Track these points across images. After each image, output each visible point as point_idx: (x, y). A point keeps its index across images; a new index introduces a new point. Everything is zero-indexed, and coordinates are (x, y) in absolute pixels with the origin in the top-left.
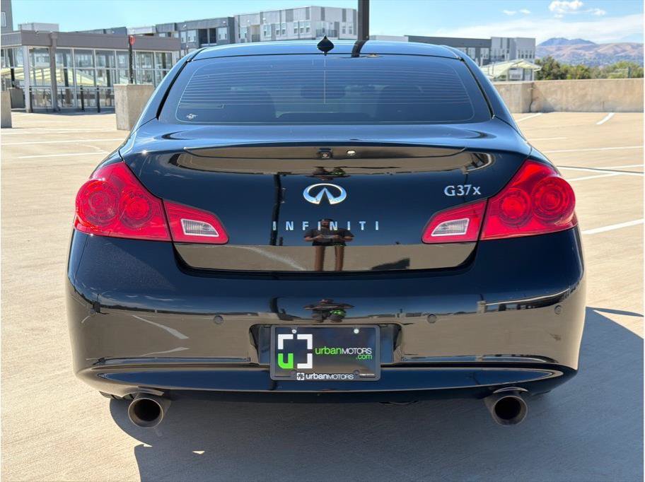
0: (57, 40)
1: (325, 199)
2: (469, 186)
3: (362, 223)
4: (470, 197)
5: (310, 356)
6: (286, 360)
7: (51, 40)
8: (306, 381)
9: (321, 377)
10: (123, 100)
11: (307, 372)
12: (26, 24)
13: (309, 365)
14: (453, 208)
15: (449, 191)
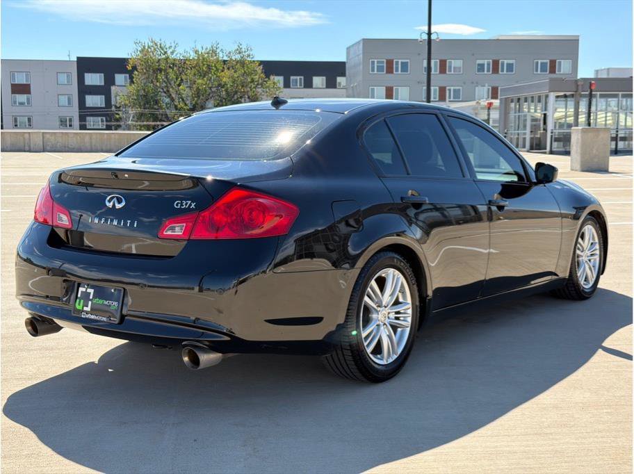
0: (582, 85)
1: (114, 205)
2: (189, 202)
3: (129, 221)
4: (189, 209)
5: (90, 303)
6: (79, 304)
7: (578, 86)
8: (86, 318)
9: (93, 317)
10: (577, 143)
11: (87, 313)
12: (602, 70)
13: (88, 309)
14: (177, 215)
15: (177, 205)
